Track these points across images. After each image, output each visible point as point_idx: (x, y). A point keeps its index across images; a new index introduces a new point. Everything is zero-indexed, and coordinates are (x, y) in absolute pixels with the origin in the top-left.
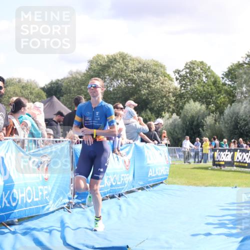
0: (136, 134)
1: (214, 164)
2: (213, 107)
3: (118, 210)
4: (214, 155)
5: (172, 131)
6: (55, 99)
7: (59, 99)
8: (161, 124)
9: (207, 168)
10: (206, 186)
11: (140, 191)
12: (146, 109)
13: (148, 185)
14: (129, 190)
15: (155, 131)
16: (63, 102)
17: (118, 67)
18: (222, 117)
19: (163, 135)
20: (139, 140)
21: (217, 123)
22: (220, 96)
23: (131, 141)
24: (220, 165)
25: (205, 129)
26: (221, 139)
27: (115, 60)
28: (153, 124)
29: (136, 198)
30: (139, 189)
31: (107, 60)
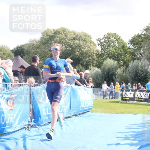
0: (72, 80)
1: (122, 99)
2: (122, 62)
3: (61, 129)
4: (122, 93)
5: (95, 78)
6: (19, 57)
7: (22, 57)
8: (88, 73)
9: (117, 102)
10: (117, 114)
11: (75, 117)
12: (78, 64)
13: (80, 113)
14: (67, 116)
15: (84, 78)
16: (25, 60)
17: (61, 37)
18: (127, 69)
19: (90, 81)
20: (74, 84)
21: (124, 73)
22: (126, 56)
23: (69, 85)
24: (126, 100)
25: (116, 77)
26: (127, 83)
27: (59, 32)
28: (83, 74)
29: (71, 121)
30: (74, 116)
31: (53, 32)
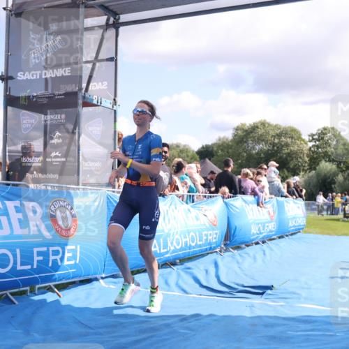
7: (210, 160)
9: (338, 220)
10: (339, 236)
11: (280, 239)
13: (287, 234)
15: (294, 188)
23: (273, 196)
27: (257, 127)
28: (292, 182)
